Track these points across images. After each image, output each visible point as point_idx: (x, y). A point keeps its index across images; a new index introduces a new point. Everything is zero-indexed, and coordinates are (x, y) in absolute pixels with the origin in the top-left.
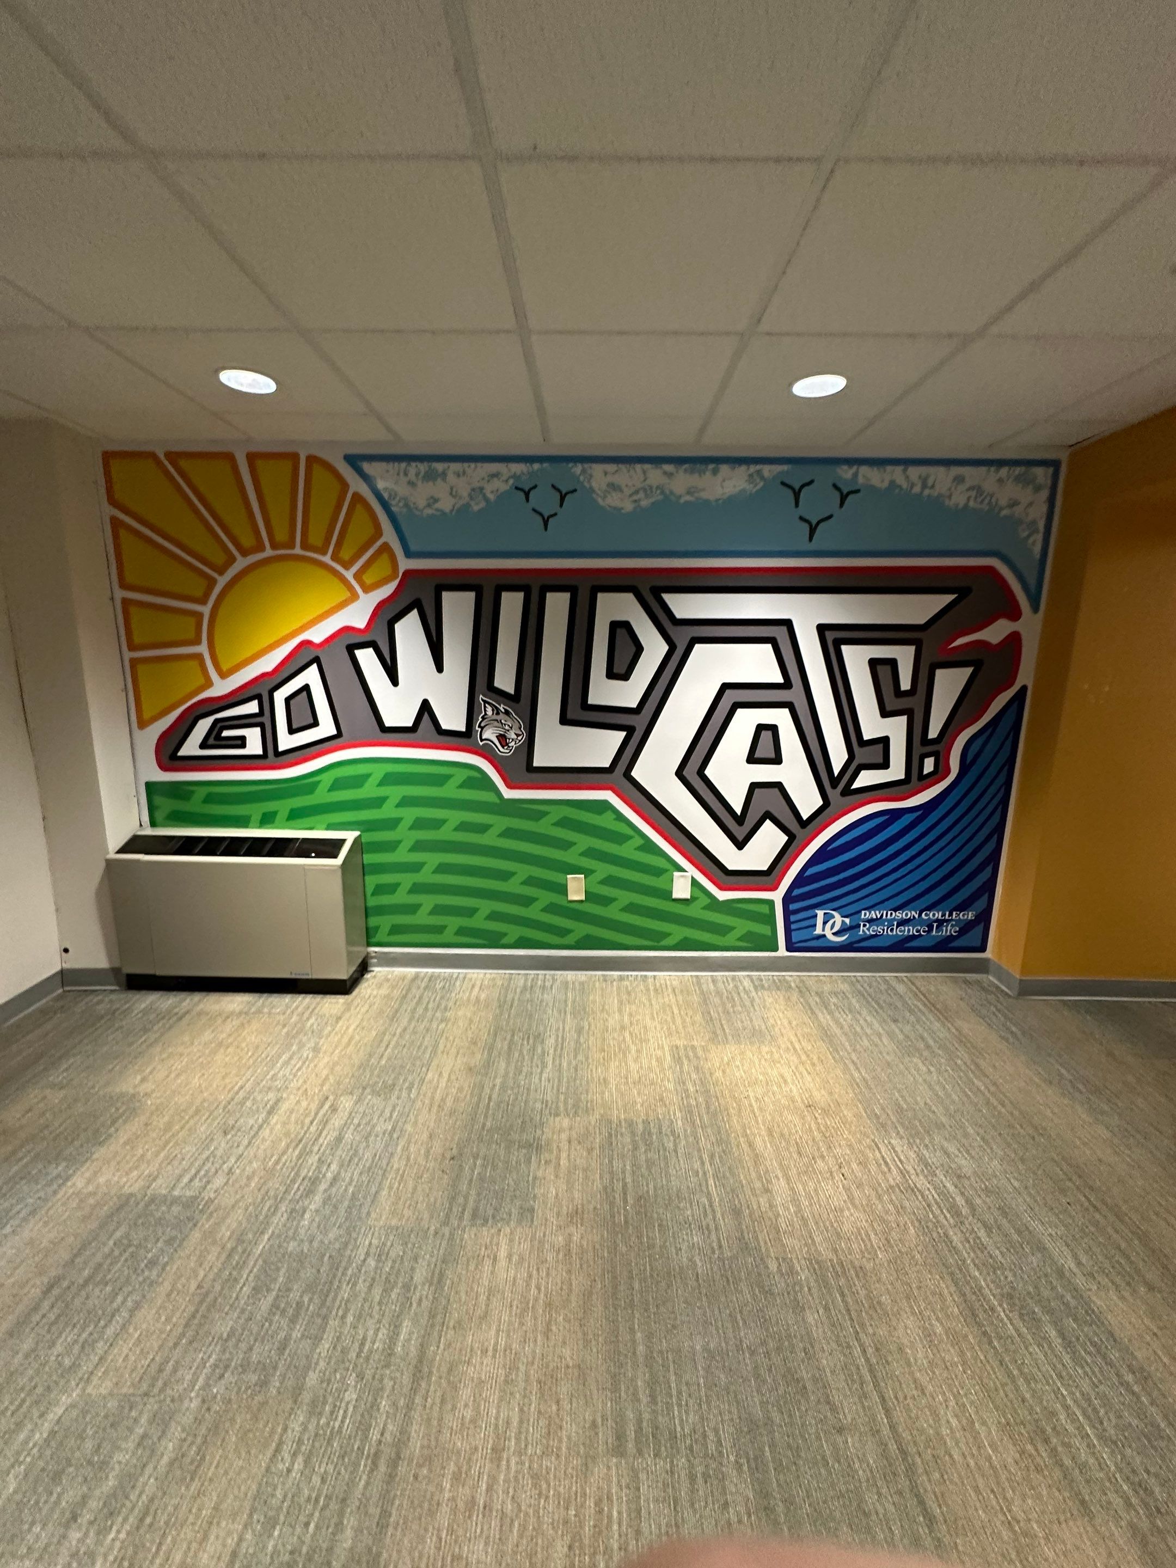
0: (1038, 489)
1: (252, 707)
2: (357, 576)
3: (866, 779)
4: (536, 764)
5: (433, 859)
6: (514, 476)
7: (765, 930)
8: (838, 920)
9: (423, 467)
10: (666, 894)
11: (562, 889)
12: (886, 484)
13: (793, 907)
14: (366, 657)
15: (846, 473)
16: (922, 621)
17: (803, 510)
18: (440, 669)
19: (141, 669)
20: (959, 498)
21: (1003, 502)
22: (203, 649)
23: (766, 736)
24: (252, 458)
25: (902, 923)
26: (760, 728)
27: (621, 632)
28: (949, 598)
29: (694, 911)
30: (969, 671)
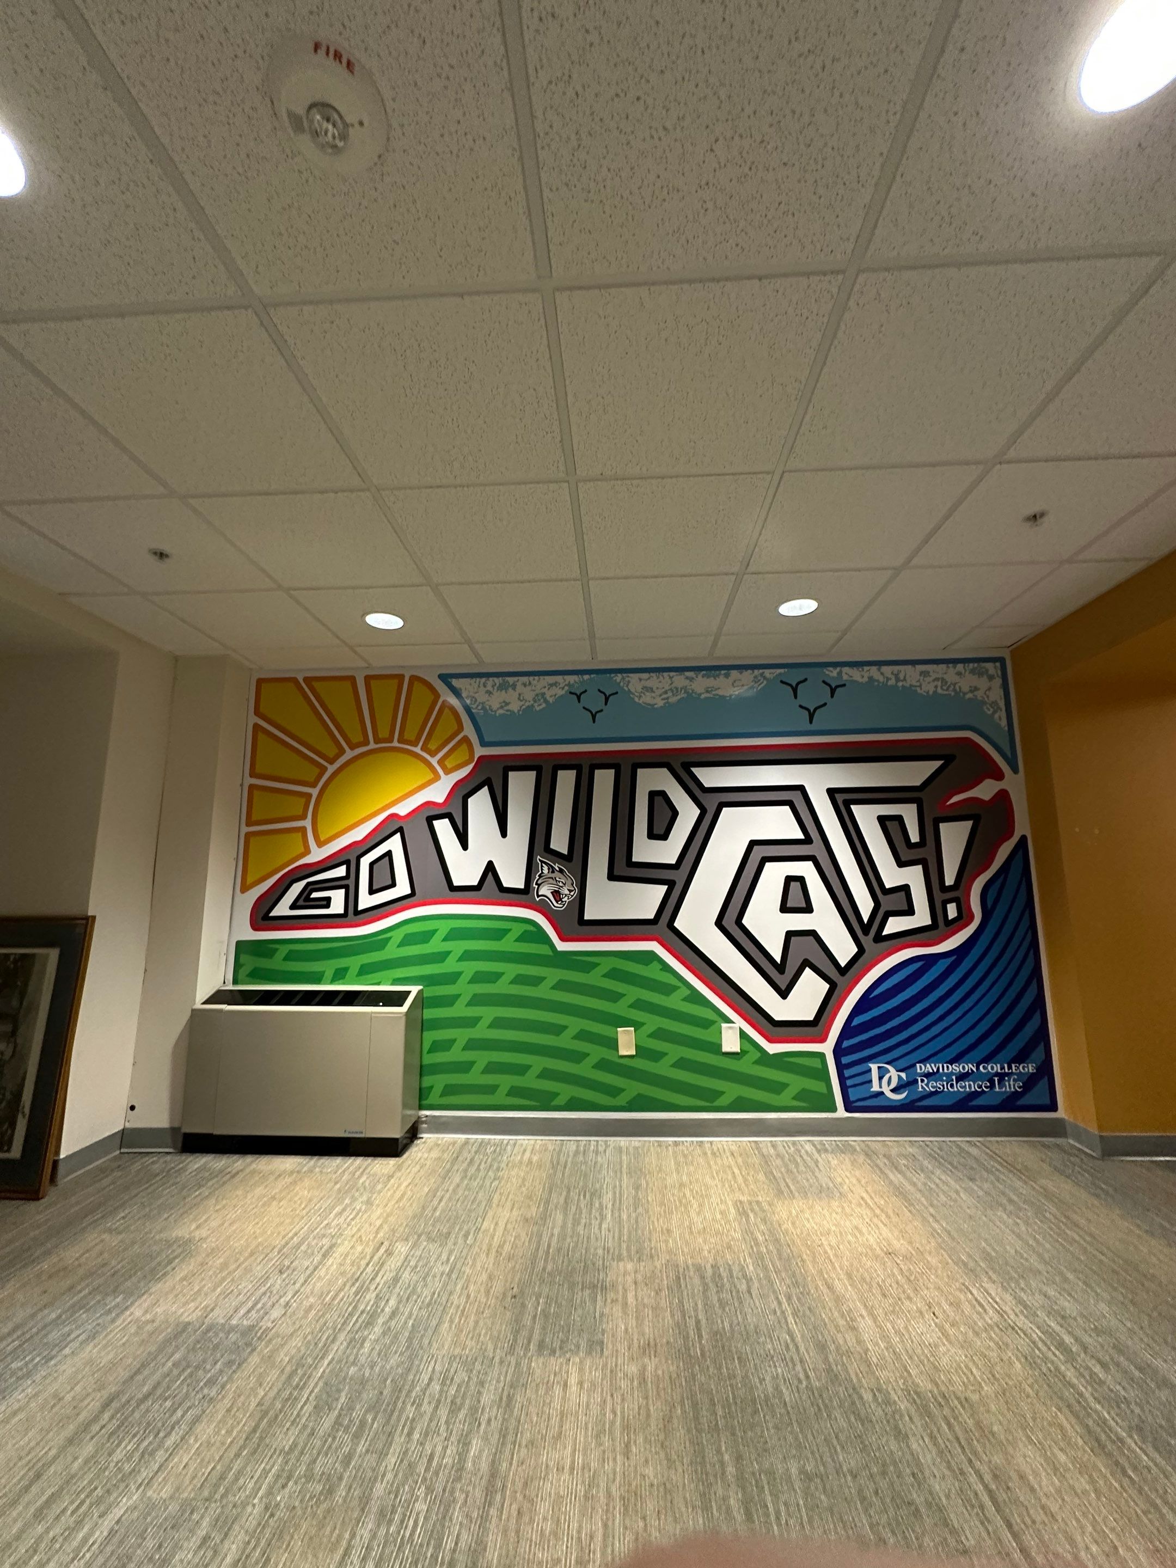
0: (991, 678)
1: (341, 871)
2: (440, 762)
3: (894, 925)
4: (586, 917)
5: (488, 1013)
6: (569, 685)
7: (819, 1087)
8: (893, 1074)
9: (498, 681)
10: (716, 1048)
11: (613, 1044)
12: (866, 679)
13: (845, 1060)
14: (443, 828)
15: (834, 673)
16: (918, 783)
17: (802, 700)
18: (504, 834)
19: (253, 840)
20: (928, 687)
21: (966, 688)
22: (307, 823)
23: (795, 886)
24: (368, 679)
25: (962, 1077)
26: (789, 880)
27: (658, 800)
28: (938, 764)
29: (746, 1066)
30: (969, 824)
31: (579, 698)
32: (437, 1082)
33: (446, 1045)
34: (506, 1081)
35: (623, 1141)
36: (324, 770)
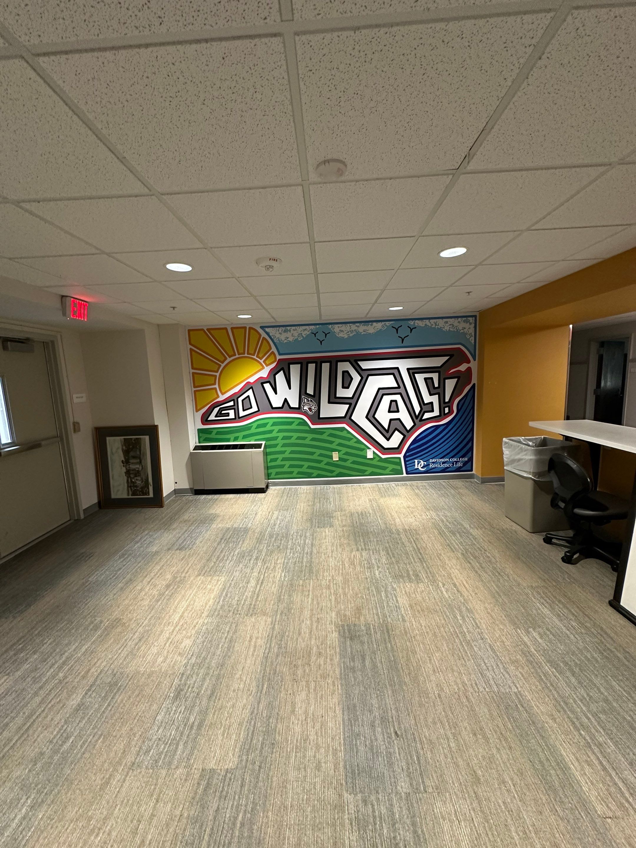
0: (470, 324)
1: (231, 403)
2: (264, 362)
3: (427, 416)
4: (321, 417)
5: (289, 449)
6: (311, 330)
7: (399, 468)
8: (422, 463)
9: (284, 329)
10: (365, 457)
11: (331, 457)
12: (424, 325)
13: (407, 459)
14: (267, 386)
15: (412, 323)
16: (439, 365)
17: (399, 334)
18: (290, 388)
19: (197, 393)
20: (447, 328)
21: (461, 328)
22: (217, 386)
23: (393, 403)
24: (232, 329)
25: (444, 463)
26: (392, 401)
27: (346, 374)
28: (448, 358)
29: (374, 462)
30: (455, 380)
31: (315, 335)
32: (273, 471)
33: (275, 460)
34: (296, 470)
35: (335, 486)
36: (220, 366)
